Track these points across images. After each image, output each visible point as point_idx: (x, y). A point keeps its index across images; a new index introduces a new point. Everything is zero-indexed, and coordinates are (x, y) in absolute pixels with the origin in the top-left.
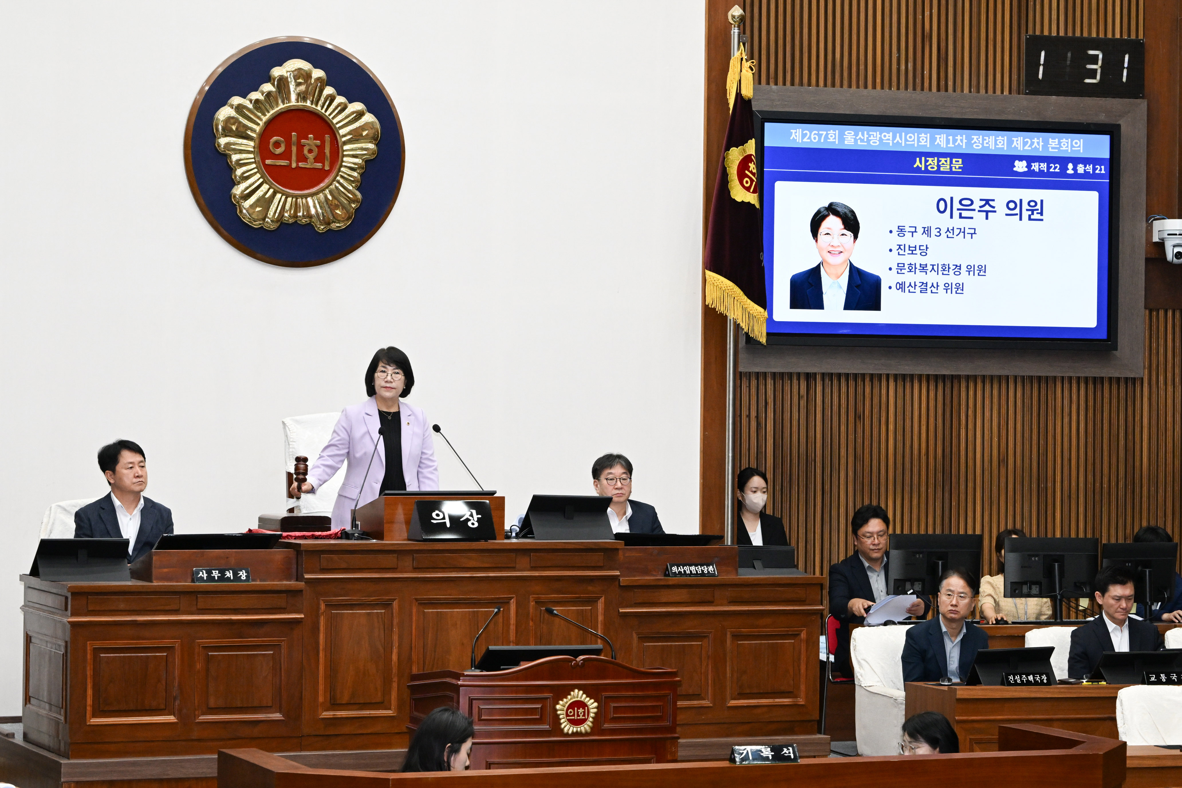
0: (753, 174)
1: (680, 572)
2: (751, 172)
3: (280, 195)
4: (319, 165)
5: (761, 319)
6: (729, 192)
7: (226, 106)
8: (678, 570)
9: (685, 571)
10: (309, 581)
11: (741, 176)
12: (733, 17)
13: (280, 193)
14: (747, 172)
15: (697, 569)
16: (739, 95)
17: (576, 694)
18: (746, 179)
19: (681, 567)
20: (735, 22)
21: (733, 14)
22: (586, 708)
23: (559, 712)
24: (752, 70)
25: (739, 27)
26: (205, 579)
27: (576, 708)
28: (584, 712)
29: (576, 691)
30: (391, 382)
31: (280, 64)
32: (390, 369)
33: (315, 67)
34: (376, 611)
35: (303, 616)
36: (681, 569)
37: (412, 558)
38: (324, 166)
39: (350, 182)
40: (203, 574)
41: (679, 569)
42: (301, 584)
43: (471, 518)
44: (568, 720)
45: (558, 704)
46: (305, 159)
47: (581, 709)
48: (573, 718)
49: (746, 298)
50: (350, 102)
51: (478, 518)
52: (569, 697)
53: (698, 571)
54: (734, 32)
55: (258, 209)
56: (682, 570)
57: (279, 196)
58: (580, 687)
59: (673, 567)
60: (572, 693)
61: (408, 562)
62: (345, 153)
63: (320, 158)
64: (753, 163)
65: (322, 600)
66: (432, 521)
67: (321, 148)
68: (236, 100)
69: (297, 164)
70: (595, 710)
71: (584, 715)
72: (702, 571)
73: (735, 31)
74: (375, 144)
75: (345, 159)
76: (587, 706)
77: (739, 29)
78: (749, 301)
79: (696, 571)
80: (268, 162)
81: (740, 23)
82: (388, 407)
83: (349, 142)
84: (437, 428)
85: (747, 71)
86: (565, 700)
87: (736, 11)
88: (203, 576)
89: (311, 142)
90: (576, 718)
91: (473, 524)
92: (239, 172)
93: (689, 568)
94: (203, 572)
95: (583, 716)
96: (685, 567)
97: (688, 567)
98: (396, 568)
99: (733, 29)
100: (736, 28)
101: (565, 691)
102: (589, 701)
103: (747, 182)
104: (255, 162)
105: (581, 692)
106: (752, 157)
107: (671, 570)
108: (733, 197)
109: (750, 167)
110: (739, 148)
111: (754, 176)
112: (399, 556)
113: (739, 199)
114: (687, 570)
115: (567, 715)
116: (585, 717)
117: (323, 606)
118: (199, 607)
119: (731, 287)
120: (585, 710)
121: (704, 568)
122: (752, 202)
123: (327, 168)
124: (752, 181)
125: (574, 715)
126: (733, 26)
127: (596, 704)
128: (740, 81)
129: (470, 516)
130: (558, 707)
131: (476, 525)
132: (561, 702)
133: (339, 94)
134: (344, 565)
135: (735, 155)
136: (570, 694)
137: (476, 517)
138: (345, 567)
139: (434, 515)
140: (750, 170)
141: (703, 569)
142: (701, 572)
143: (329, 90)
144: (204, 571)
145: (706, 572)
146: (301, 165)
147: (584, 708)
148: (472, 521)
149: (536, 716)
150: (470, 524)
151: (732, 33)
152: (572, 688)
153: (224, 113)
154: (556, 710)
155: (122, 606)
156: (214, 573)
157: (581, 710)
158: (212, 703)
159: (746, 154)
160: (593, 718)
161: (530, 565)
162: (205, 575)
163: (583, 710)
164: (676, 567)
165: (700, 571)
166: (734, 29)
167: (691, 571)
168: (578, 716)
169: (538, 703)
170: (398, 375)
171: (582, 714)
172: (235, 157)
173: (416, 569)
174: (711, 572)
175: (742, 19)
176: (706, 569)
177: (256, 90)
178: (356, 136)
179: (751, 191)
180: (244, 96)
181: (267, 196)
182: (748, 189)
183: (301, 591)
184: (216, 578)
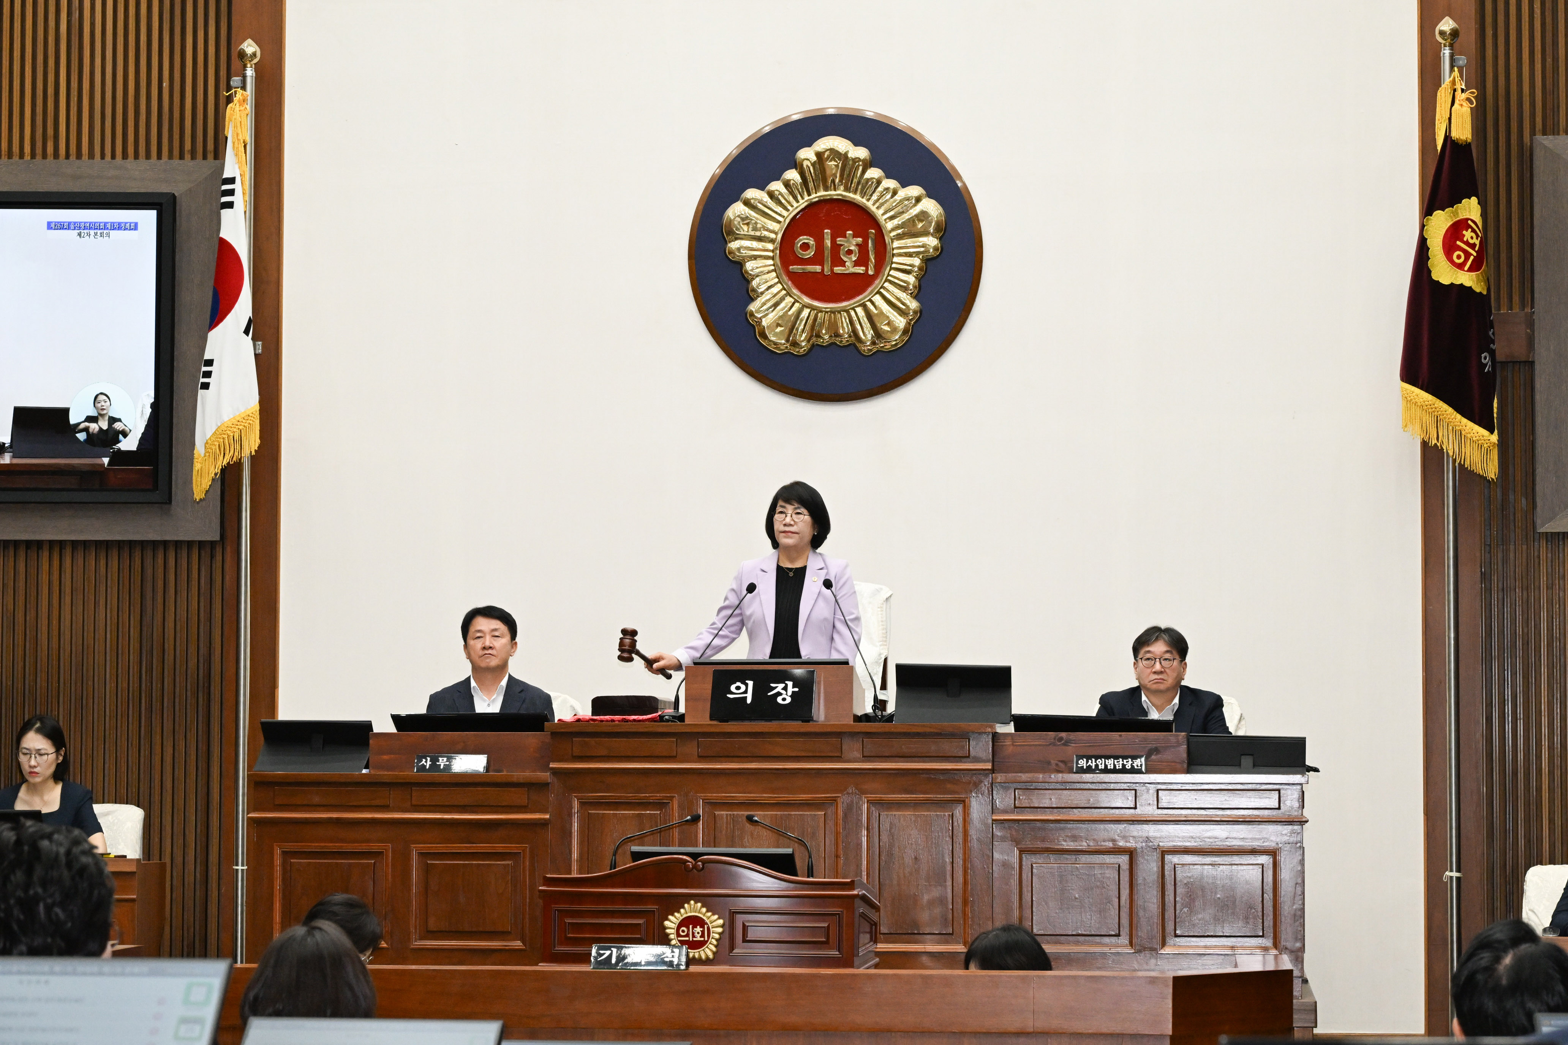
0: (1473, 246)
1: (1090, 767)
2: (1467, 243)
3: (809, 310)
4: (860, 270)
5: (1485, 445)
6: (1429, 272)
7: (739, 202)
8: (1087, 763)
9: (1097, 766)
10: (555, 772)
11: (1449, 247)
12: (1442, 33)
13: (807, 307)
14: (1458, 243)
15: (1116, 763)
16: (1447, 137)
17: (693, 906)
18: (1458, 253)
19: (1094, 760)
20: (1446, 40)
21: (1443, 28)
22: (706, 926)
23: (668, 931)
24: (1471, 102)
25: (1451, 46)
26: (427, 767)
27: (691, 926)
28: (703, 932)
29: (692, 902)
30: (791, 525)
31: (810, 145)
32: (790, 509)
33: (856, 144)
34: (648, 812)
35: (548, 816)
36: (1092, 763)
37: (696, 743)
38: (867, 270)
39: (904, 289)
40: (426, 762)
41: (1090, 763)
42: (546, 776)
43: (783, 692)
44: (679, 941)
45: (667, 919)
46: (843, 263)
47: (698, 927)
48: (687, 939)
49: (1459, 416)
50: (903, 186)
51: (793, 692)
52: (682, 911)
53: (1117, 766)
54: (1444, 54)
55: (779, 329)
56: (1094, 763)
57: (806, 312)
58: (697, 898)
59: (1081, 760)
60: (686, 905)
61: (691, 748)
62: (895, 251)
63: (862, 261)
64: (1470, 230)
65: (575, 796)
66: (728, 696)
67: (863, 248)
68: (752, 193)
69: (832, 270)
70: (720, 930)
71: (703, 936)
72: (1124, 765)
73: (1447, 52)
74: (937, 238)
75: (895, 259)
76: (707, 924)
77: (1450, 50)
78: (1465, 421)
79: (1115, 766)
80: (793, 268)
81: (1452, 40)
82: (792, 561)
83: (899, 237)
84: (828, 584)
85: (1462, 105)
86: (676, 914)
87: (1447, 25)
88: (425, 764)
89: (851, 242)
90: (691, 940)
91: (784, 699)
92: (754, 283)
93: (1105, 761)
94: (427, 760)
95: (701, 937)
96: (1099, 760)
97: (1103, 760)
98: (676, 757)
99: (1442, 49)
100: (1447, 48)
101: (677, 903)
102: (711, 916)
103: (1459, 257)
104: (775, 270)
105: (699, 905)
106: (1469, 222)
107: (1077, 763)
108: (1435, 276)
109: (1464, 236)
110: (1447, 210)
111: (1474, 249)
112: (679, 741)
113: (1445, 280)
114: (1101, 764)
115: (678, 935)
116: (704, 938)
117: (576, 804)
118: (414, 802)
119: (1430, 402)
120: (704, 928)
121: (1127, 762)
122: (1468, 284)
123: (871, 272)
124: (1467, 255)
125: (687, 935)
126: (1442, 45)
127: (721, 922)
128: (1450, 119)
129: (782, 689)
130: (667, 923)
131: (789, 700)
132: (670, 917)
133: (888, 177)
134: (604, 752)
135: (1441, 221)
136: (684, 908)
137: (790, 689)
138: (603, 754)
139: (733, 688)
140: (1465, 239)
141: (1125, 763)
142: (1121, 767)
143: (874, 173)
144: (429, 759)
145: (1128, 766)
146: (838, 270)
147: (702, 926)
148: (784, 696)
149: (638, 935)
150: (779, 700)
151: (1442, 55)
152: (687, 898)
153: (736, 210)
154: (665, 928)
155: (316, 800)
156: (440, 761)
157: (698, 929)
158: (432, 924)
159: (1458, 219)
160: (717, 940)
161: (863, 754)
162: (429, 763)
163: (702, 929)
164: (1085, 760)
165: (1121, 765)
166: (1444, 50)
167: (1106, 766)
168: (694, 936)
169: (641, 918)
170: (801, 516)
171: (700, 934)
172: (749, 266)
173: (702, 758)
174: (1136, 767)
175: (1455, 34)
176: (1130, 762)
177: (778, 179)
178: (909, 231)
179: (1466, 268)
180: (762, 188)
181: (790, 313)
182: (1460, 266)
183: (547, 784)
184: (442, 767)
